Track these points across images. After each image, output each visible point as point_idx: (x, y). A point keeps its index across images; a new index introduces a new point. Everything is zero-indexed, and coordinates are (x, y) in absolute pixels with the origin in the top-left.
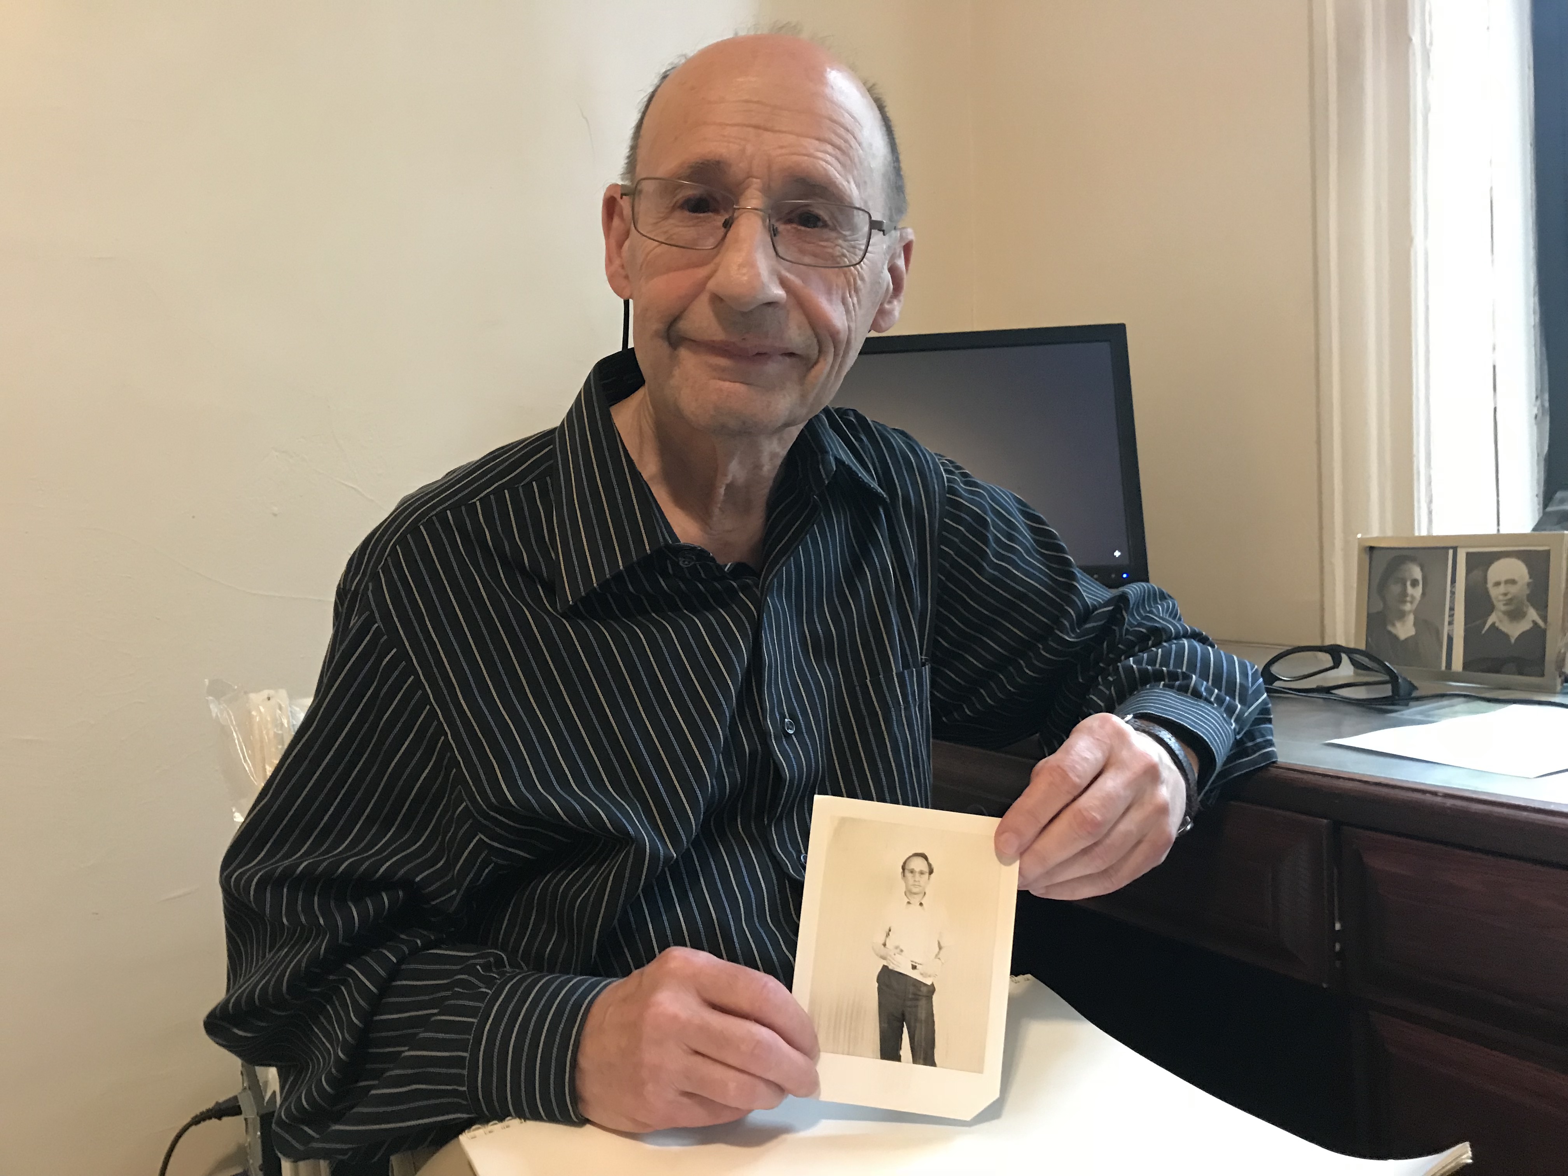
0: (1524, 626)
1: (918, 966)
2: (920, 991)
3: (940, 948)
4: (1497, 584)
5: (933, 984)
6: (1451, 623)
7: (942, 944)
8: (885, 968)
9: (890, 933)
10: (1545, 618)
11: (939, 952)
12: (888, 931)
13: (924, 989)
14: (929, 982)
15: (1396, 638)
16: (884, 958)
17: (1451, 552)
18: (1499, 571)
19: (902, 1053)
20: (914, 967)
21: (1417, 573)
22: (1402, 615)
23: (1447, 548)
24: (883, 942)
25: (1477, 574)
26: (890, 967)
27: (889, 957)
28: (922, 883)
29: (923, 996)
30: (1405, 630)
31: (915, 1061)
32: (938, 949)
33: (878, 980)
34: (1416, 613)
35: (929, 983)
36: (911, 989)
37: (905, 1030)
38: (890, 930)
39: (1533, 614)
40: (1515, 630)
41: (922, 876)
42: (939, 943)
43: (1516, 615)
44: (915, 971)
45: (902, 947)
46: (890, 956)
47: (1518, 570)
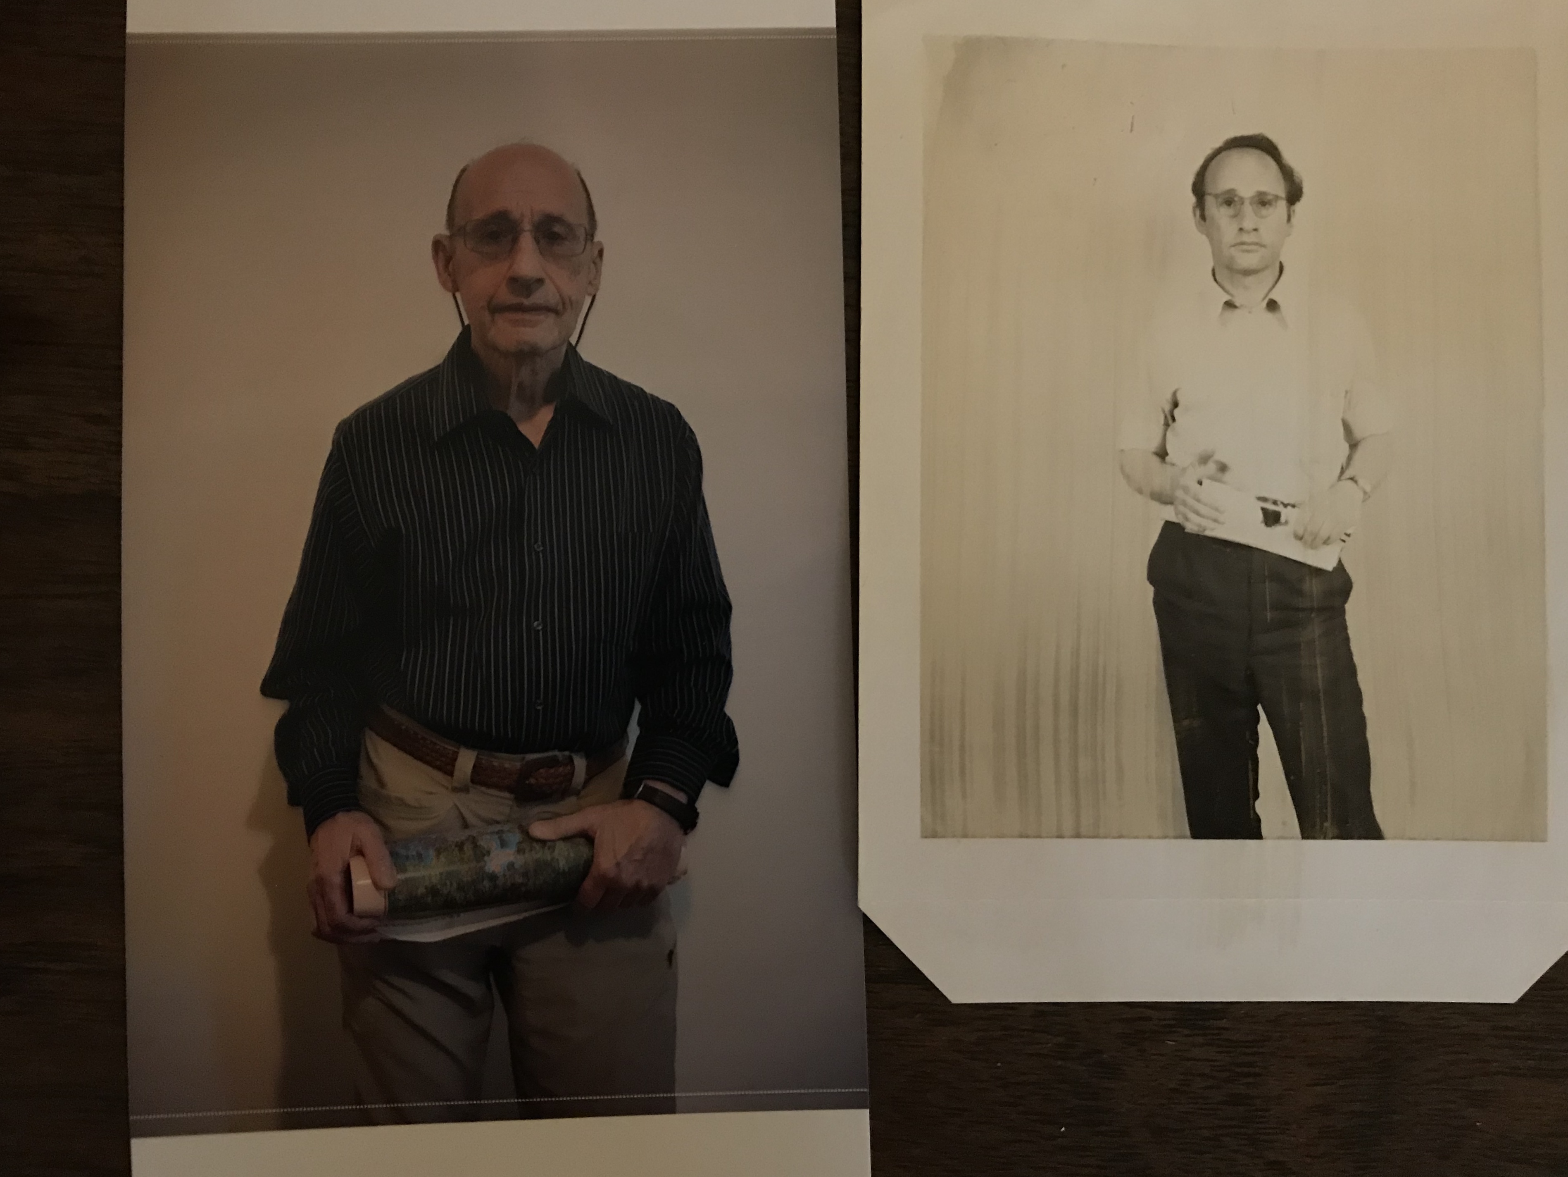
1: (1285, 513)
2: (1300, 593)
3: (1354, 446)
5: (1340, 567)
7: (1358, 433)
8: (1171, 531)
9: (1176, 412)
11: (1350, 458)
12: (1167, 407)
13: (1313, 587)
14: (1325, 560)
16: (1165, 499)
19: (1260, 807)
20: (1272, 518)
24: (1154, 444)
26: (1190, 528)
27: (1179, 494)
28: (1267, 235)
29: (1312, 609)
31: (1308, 831)
32: (1345, 447)
33: (1153, 576)
35: (1329, 565)
36: (1269, 590)
37: (1264, 729)
38: (1176, 405)
41: (1264, 211)
42: (1348, 430)
44: (1277, 529)
45: (1219, 456)
46: (1186, 490)
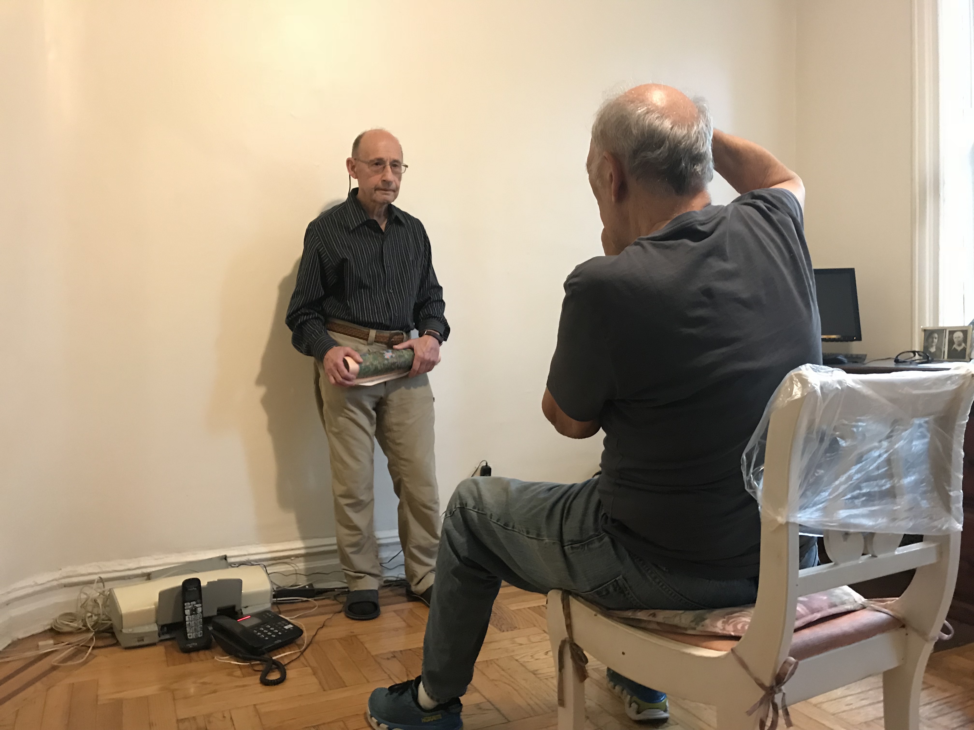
0: (961, 348)
4: (956, 338)
6: (944, 348)
10: (966, 346)
15: (931, 352)
17: (945, 331)
18: (956, 335)
21: (936, 335)
22: (932, 346)
23: (944, 330)
25: (951, 335)
30: (933, 350)
34: (936, 345)
39: (963, 345)
40: (959, 349)
43: (960, 345)
47: (960, 334)
